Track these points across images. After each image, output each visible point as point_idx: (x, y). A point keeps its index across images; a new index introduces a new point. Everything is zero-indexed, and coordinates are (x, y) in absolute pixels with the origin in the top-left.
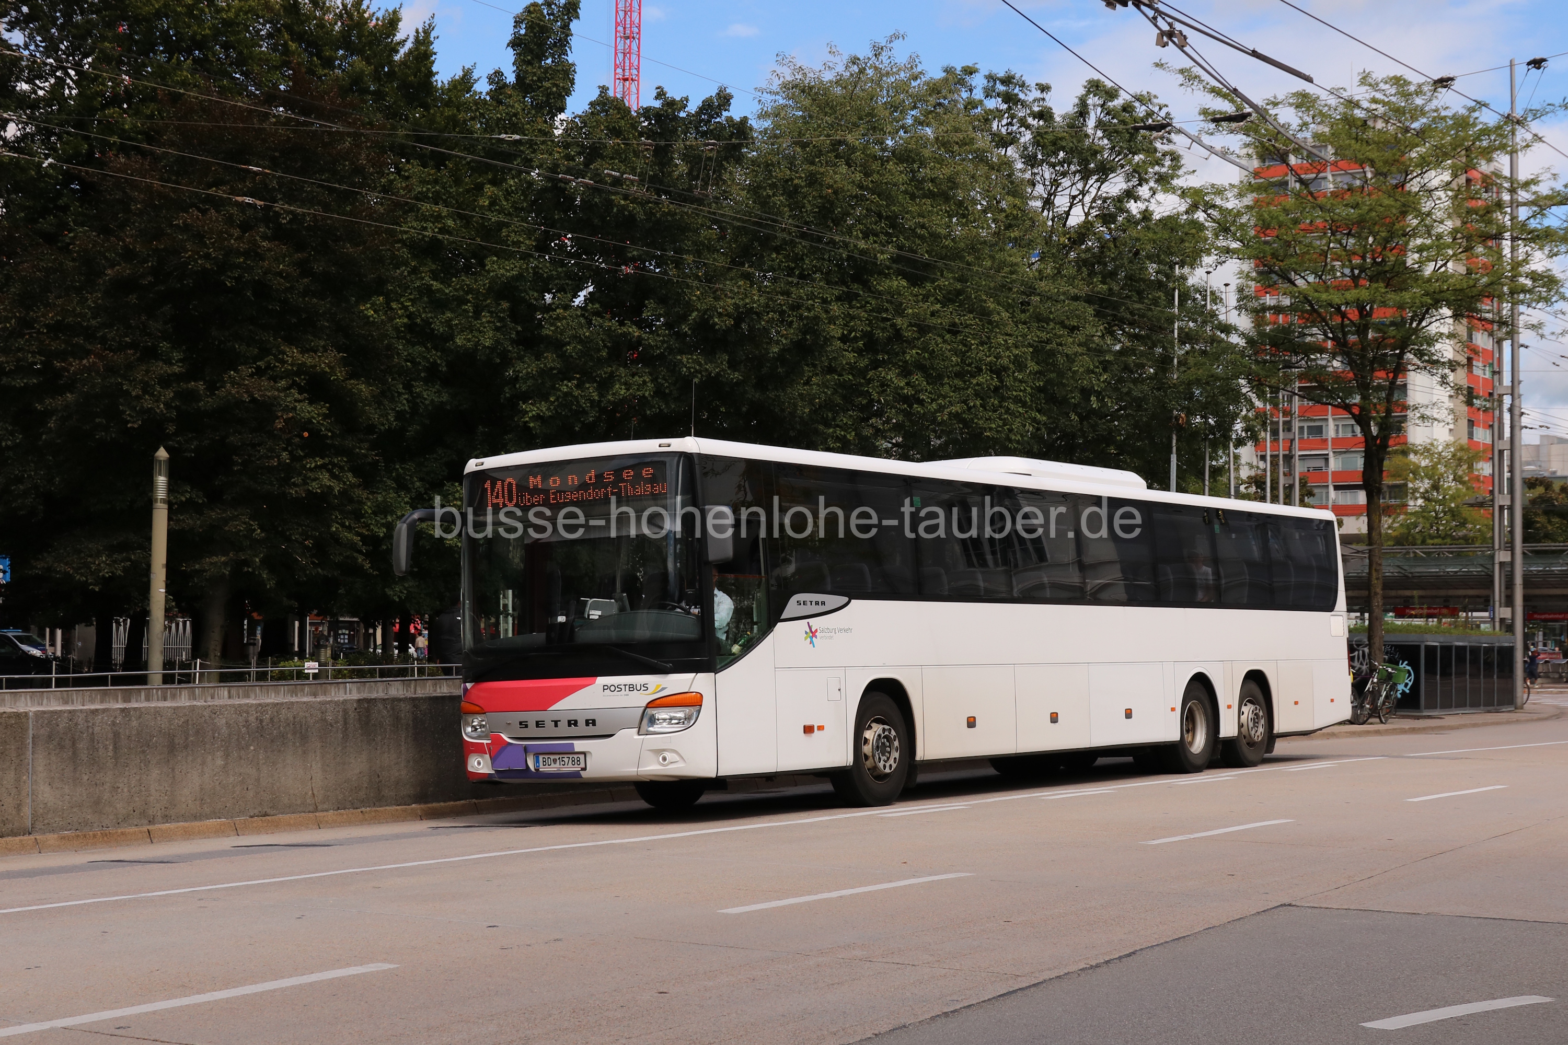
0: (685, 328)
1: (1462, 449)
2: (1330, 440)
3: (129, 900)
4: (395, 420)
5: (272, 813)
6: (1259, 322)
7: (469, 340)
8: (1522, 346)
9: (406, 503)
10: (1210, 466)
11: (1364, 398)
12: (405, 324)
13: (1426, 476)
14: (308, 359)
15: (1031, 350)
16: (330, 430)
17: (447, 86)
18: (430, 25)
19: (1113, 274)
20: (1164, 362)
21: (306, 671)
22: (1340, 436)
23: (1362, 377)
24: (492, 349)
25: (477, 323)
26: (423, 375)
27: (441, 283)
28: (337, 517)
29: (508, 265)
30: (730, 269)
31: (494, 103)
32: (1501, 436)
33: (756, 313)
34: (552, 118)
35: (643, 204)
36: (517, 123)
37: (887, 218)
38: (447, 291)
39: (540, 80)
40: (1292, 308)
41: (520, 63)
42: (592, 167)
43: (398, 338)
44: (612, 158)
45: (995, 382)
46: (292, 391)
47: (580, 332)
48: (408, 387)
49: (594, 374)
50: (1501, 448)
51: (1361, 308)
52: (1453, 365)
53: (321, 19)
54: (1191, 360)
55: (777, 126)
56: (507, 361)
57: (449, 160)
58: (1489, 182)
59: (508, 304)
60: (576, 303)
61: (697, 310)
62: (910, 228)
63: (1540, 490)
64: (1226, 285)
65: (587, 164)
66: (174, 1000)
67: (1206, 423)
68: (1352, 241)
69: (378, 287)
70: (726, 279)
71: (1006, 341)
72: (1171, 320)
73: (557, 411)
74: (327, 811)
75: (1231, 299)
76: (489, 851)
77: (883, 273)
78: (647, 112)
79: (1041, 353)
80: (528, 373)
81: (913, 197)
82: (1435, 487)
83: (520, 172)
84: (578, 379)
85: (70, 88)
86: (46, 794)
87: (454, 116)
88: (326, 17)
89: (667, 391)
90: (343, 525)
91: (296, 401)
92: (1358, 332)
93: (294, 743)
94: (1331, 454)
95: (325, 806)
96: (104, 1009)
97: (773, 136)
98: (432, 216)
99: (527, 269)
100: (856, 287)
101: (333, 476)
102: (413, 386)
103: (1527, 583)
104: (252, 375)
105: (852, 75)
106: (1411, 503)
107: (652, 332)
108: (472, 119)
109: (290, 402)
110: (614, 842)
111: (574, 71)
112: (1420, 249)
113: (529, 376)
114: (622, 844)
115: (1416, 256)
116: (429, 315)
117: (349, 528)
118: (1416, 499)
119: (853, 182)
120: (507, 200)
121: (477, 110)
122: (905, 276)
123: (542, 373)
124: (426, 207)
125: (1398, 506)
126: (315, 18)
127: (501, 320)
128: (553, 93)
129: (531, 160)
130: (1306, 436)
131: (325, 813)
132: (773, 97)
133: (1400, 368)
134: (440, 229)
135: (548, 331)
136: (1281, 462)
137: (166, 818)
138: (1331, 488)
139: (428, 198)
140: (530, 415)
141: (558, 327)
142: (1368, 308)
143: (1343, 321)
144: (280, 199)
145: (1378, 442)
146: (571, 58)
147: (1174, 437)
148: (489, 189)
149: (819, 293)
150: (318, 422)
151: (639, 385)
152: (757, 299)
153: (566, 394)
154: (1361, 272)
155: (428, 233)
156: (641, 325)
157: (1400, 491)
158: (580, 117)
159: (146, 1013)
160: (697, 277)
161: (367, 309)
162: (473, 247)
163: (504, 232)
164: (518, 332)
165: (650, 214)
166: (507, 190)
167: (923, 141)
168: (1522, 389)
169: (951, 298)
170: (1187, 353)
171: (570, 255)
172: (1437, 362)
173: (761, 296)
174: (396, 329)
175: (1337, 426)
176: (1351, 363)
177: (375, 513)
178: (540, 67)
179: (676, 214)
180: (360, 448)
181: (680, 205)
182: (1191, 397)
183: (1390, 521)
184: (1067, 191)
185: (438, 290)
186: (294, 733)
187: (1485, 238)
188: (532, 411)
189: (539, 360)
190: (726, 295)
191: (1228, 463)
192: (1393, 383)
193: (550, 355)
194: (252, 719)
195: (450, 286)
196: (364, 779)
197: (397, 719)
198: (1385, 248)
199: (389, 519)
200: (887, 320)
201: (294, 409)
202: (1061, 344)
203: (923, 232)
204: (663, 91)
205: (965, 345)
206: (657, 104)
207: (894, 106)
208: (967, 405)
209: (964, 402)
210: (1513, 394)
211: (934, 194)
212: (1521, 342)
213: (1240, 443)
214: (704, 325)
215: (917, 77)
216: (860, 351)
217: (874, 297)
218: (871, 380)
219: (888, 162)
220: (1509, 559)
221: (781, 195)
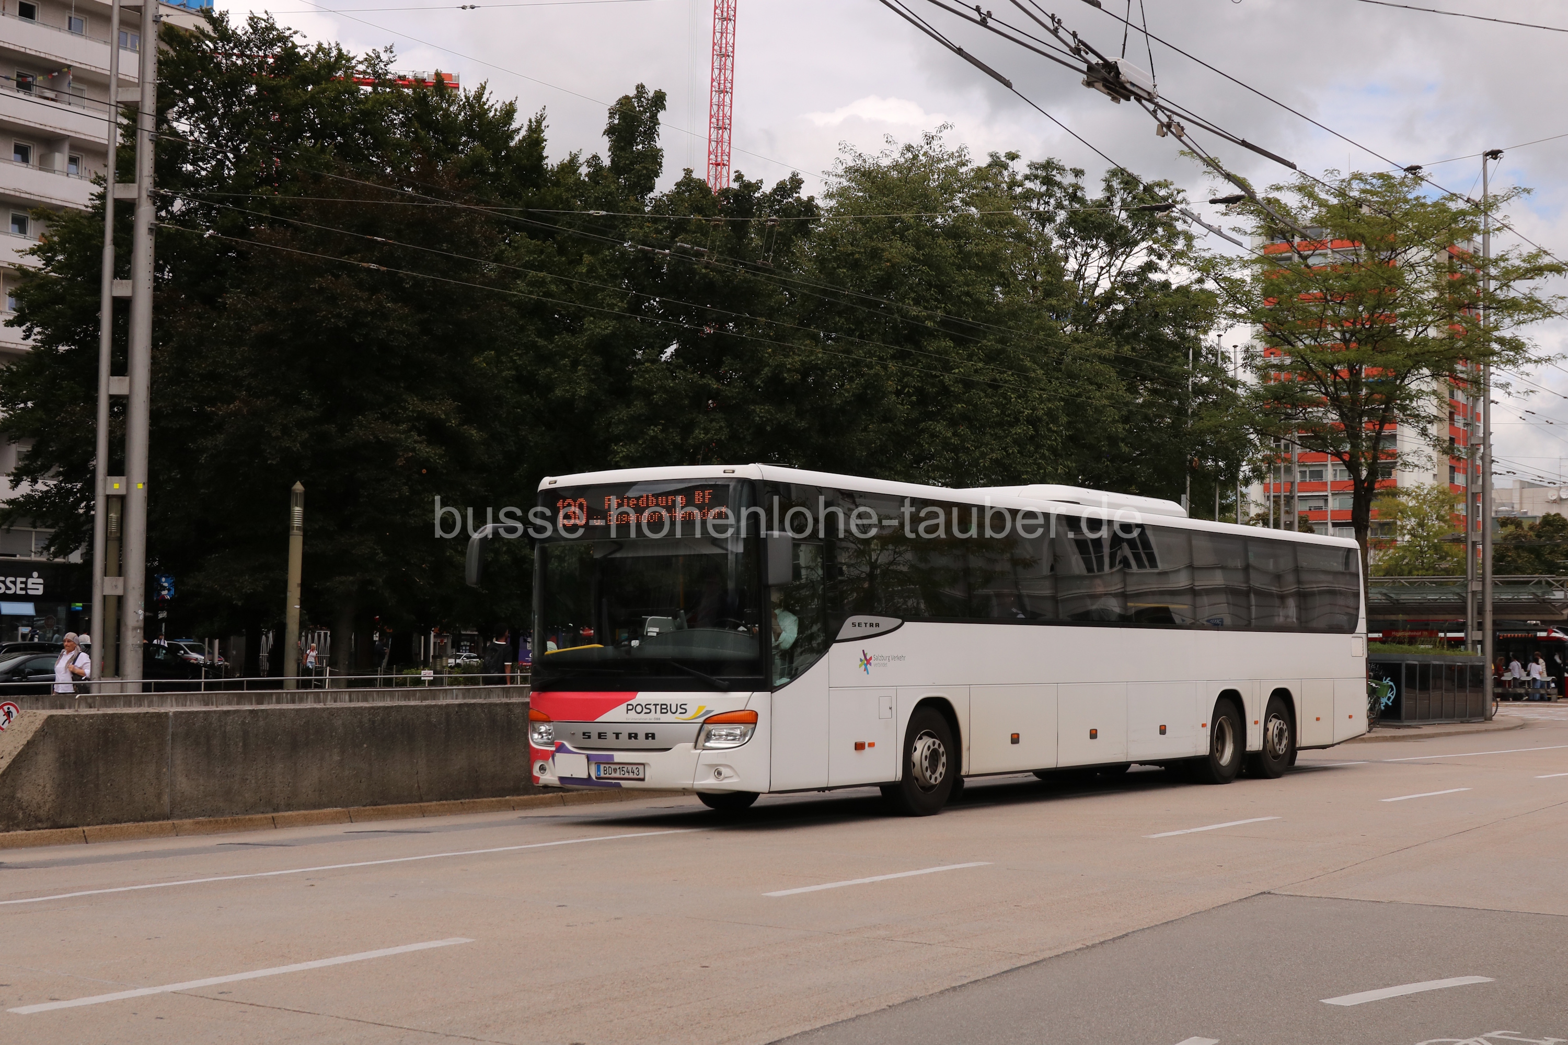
0: (758, 382)
1: (1443, 492)
2: (1329, 483)
3: (246, 879)
5: (382, 802)
6: (1264, 377)
7: (568, 391)
8: (1493, 402)
10: (1221, 504)
11: (1354, 446)
12: (513, 375)
13: (1414, 515)
14: (428, 408)
15: (1062, 403)
16: (445, 468)
17: (555, 168)
18: (541, 116)
19: (1135, 335)
20: (1180, 412)
21: (423, 678)
22: (1338, 479)
23: (1353, 428)
24: (588, 398)
25: (573, 376)
26: (529, 420)
27: (545, 340)
29: (602, 324)
30: (798, 330)
31: (593, 184)
33: (820, 369)
34: (642, 197)
35: (720, 272)
36: (612, 201)
37: (936, 286)
38: (550, 347)
39: (632, 163)
40: (1292, 368)
41: (615, 149)
43: (507, 388)
45: (1031, 432)
46: (412, 433)
47: (666, 383)
48: (515, 430)
49: (677, 420)
50: (1474, 491)
51: (1351, 368)
52: (1430, 419)
53: (447, 110)
54: (1204, 413)
55: (841, 205)
56: (600, 407)
58: (1464, 258)
59: (601, 359)
60: (663, 359)
61: (768, 365)
62: (957, 296)
63: (1511, 528)
64: (1235, 347)
65: (673, 237)
66: (273, 969)
67: (1217, 465)
68: (1344, 309)
69: (492, 343)
70: (794, 339)
71: (1040, 395)
72: (1186, 375)
74: (430, 801)
75: (1240, 358)
77: (931, 334)
78: (725, 192)
79: (1074, 407)
80: (618, 419)
81: (959, 268)
82: (1421, 525)
83: (613, 247)
84: (663, 425)
85: (230, 169)
86: (183, 784)
87: (561, 194)
88: (451, 109)
91: (416, 442)
92: (1349, 390)
93: (402, 742)
94: (1330, 494)
95: (429, 797)
96: (211, 975)
97: (836, 213)
98: (537, 281)
99: (620, 328)
100: (909, 348)
102: (519, 430)
103: (1498, 608)
104: (378, 419)
105: (906, 161)
106: (1399, 539)
107: (728, 384)
108: (575, 197)
109: (411, 443)
111: (662, 155)
112: (1404, 316)
113: (621, 421)
116: (534, 368)
118: (1404, 535)
119: (907, 255)
120: (602, 268)
121: (576, 190)
122: (952, 338)
123: (632, 419)
124: (532, 274)
125: (1387, 541)
126: (442, 109)
127: (595, 372)
128: (644, 175)
129: (624, 234)
130: (1308, 480)
131: (429, 803)
132: (838, 180)
133: (1385, 419)
134: (544, 293)
135: (637, 382)
136: (1282, 502)
137: (289, 807)
138: (1330, 525)
139: (535, 266)
140: (621, 455)
141: (646, 379)
142: (1357, 367)
143: (1335, 379)
144: (405, 266)
145: (1366, 485)
146: (659, 144)
147: (1188, 478)
148: (587, 258)
149: (876, 352)
150: (435, 461)
151: (716, 431)
152: (821, 356)
153: (654, 438)
154: (1352, 336)
155: (535, 297)
156: (719, 378)
157: (1388, 527)
158: (667, 196)
159: (247, 980)
160: (769, 337)
161: (480, 362)
162: (574, 309)
163: (599, 296)
164: (610, 384)
165: (729, 281)
166: (603, 259)
167: (968, 219)
168: (1493, 439)
169: (991, 357)
170: (1200, 404)
171: (659, 316)
172: (1418, 415)
173: (825, 354)
174: (506, 381)
175: (1335, 470)
176: (1342, 415)
178: (632, 152)
179: (750, 281)
182: (1203, 444)
183: (1381, 554)
184: (1096, 263)
185: (543, 347)
186: (402, 733)
187: (1460, 306)
188: (622, 451)
189: (629, 408)
190: (794, 353)
191: (1236, 501)
192: (1379, 433)
193: (639, 403)
194: (365, 720)
195: (552, 343)
196: (464, 774)
197: (494, 722)
198: (1372, 315)
200: (936, 376)
201: (414, 450)
202: (1089, 398)
203: (968, 299)
204: (740, 174)
205: (1005, 398)
206: (735, 186)
207: (946, 188)
208: (1007, 452)
209: (1005, 449)
210: (1484, 444)
211: (979, 266)
212: (1492, 398)
213: (1247, 482)
214: (775, 379)
215: (964, 165)
216: (912, 404)
217: (925, 356)
218: (923, 431)
219: (938, 237)
220: (1480, 589)
221: (844, 267)
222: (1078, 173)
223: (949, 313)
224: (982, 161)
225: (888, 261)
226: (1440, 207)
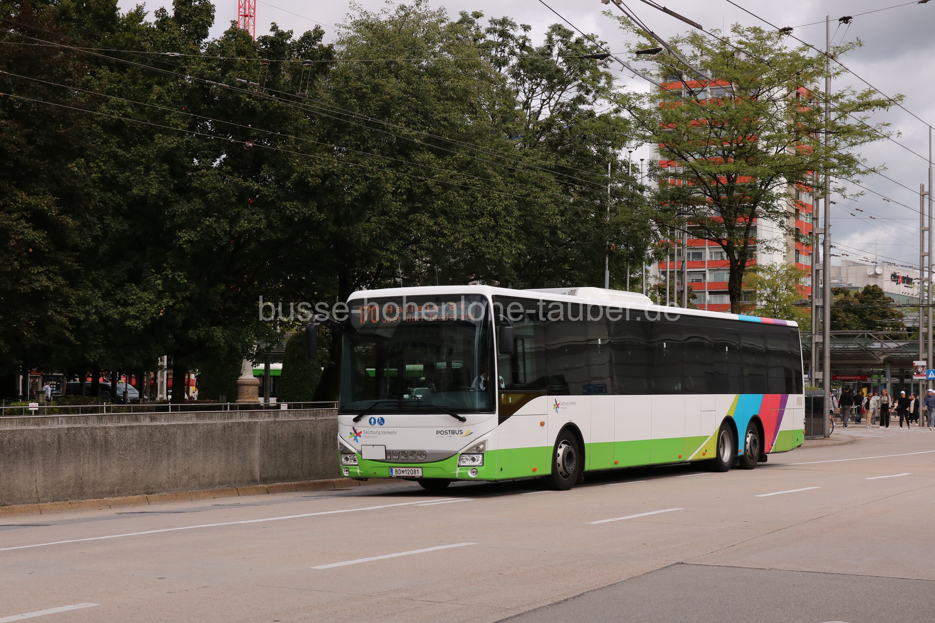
0: (289, 184)
1: (792, 269)
2: (706, 262)
4: (92, 241)
5: (9, 504)
6: (662, 184)
7: (142, 190)
8: (831, 202)
9: (99, 297)
10: (630, 278)
11: (730, 235)
12: (99, 177)
13: (769, 286)
14: (33, 201)
15: (516, 201)
16: (47, 248)
17: (126, 16)
19: (568, 152)
20: (601, 209)
21: (30, 409)
22: (713, 259)
23: (729, 221)
24: (158, 196)
25: (147, 179)
26: (110, 211)
27: (124, 150)
28: (52, 305)
29: (170, 139)
30: (318, 145)
31: (160, 31)
32: (817, 261)
33: (336, 175)
34: (199, 42)
35: (261, 101)
36: (176, 45)
37: (422, 113)
38: (128, 156)
39: (191, 16)
40: (684, 176)
41: (178, 3)
42: (227, 75)
43: (95, 187)
44: (239, 70)
45: (492, 223)
46: (22, 221)
47: (218, 185)
48: (101, 219)
49: (227, 213)
50: (817, 268)
51: (729, 177)
52: (787, 215)
54: (619, 209)
55: (349, 50)
56: (167, 203)
57: (129, 68)
58: (811, 96)
59: (167, 166)
60: (215, 166)
61: (297, 172)
62: (438, 120)
63: (842, 296)
64: (642, 160)
65: (224, 73)
68: (724, 132)
69: (81, 152)
70: (315, 152)
71: (499, 195)
72: (606, 182)
73: (201, 238)
74: (46, 502)
75: (645, 169)
76: (157, 529)
77: (418, 149)
78: (264, 39)
79: (524, 204)
80: (182, 212)
81: (439, 99)
82: (774, 293)
83: (177, 78)
84: (216, 216)
87: (132, 38)
89: (275, 225)
90: (56, 311)
91: (24, 227)
92: (726, 192)
93: (24, 457)
94: (707, 271)
95: (45, 499)
97: (347, 57)
98: (117, 105)
99: (182, 142)
100: (401, 159)
101: (49, 279)
102: (104, 219)
103: (832, 356)
105: (400, 17)
106: (759, 303)
107: (265, 186)
108: (145, 41)
109: (20, 228)
110: (241, 522)
111: (214, 10)
112: (768, 138)
114: (246, 524)
115: (765, 143)
116: (115, 172)
117: (60, 313)
118: (762, 301)
119: (400, 89)
120: (168, 96)
121: (148, 35)
122: (433, 151)
123: (192, 211)
124: (114, 99)
125: (750, 305)
127: (163, 176)
128: (199, 25)
129: (185, 70)
130: (691, 259)
131: (45, 504)
132: (347, 31)
133: (753, 216)
134: (122, 114)
135: (195, 184)
136: (676, 276)
138: (707, 293)
139: (115, 93)
140: (184, 239)
141: (203, 181)
142: (733, 176)
143: (717, 184)
144: (14, 92)
145: (739, 263)
147: (607, 259)
148: (156, 88)
149: (377, 162)
150: (39, 242)
151: (257, 221)
152: (336, 166)
153: (208, 226)
154: (729, 153)
155: (115, 117)
156: (257, 181)
157: (751, 295)
158: (219, 41)
160: (297, 150)
161: (73, 167)
162: (145, 126)
163: (167, 117)
164: (175, 184)
165: (266, 107)
166: (168, 89)
167: (445, 62)
168: (831, 230)
169: (463, 166)
170: (616, 203)
172: (778, 212)
173: (339, 163)
174: (94, 181)
175: (711, 253)
176: (722, 212)
177: (77, 304)
178: (191, 7)
179: (283, 108)
180: (68, 261)
181: (286, 102)
182: (618, 233)
184: (539, 97)
185: (122, 156)
186: (24, 451)
187: (809, 131)
188: (184, 237)
189: (189, 203)
190: (316, 163)
191: (642, 275)
192: (749, 224)
193: (197, 200)
195: (129, 152)
196: (72, 481)
197: (95, 441)
198: (745, 137)
199: (87, 308)
200: (421, 180)
201: (23, 233)
202: (536, 197)
203: (445, 123)
204: (275, 25)
205: (473, 197)
206: (272, 34)
207: (428, 39)
208: (474, 237)
209: (472, 235)
210: (825, 234)
211: (453, 98)
212: (831, 200)
213: (650, 262)
214: (301, 182)
215: (442, 21)
216: (404, 202)
217: (413, 165)
218: (411, 221)
219: (423, 75)
220: (821, 341)
221: (354, 98)
222: (526, 28)
223: (431, 133)
224: (455, 18)
225: (389, 94)
226: (795, 57)
